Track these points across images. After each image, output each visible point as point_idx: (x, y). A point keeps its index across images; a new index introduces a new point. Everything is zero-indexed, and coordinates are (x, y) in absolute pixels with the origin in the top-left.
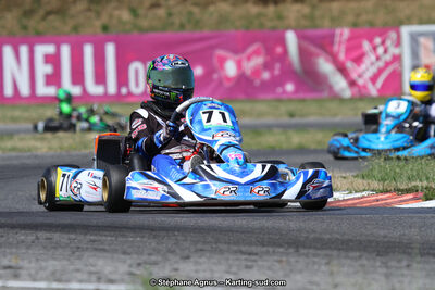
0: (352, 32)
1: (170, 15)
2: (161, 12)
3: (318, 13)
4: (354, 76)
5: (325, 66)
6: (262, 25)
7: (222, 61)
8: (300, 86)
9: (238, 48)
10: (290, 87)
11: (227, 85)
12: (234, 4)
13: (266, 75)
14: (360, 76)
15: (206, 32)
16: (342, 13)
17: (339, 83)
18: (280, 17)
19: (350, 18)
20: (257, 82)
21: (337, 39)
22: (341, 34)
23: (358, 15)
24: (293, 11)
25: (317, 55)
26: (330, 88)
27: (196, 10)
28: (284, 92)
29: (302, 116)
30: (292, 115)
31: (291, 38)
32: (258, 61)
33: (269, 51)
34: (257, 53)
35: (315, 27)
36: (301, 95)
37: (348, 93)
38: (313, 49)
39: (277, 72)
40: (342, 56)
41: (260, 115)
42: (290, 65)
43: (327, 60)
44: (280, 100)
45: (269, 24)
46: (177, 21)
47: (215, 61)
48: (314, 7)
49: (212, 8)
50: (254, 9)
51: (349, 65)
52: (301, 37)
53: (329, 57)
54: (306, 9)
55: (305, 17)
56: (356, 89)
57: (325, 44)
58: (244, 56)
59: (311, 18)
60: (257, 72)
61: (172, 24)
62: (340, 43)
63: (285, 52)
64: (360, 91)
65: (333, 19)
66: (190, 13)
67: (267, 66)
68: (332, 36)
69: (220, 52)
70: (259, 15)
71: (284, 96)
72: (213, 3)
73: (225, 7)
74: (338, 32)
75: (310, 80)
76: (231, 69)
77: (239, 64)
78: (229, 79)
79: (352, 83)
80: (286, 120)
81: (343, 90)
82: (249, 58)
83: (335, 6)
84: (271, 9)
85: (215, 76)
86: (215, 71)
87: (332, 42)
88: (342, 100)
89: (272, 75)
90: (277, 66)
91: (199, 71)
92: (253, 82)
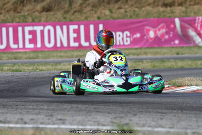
1: (126, 12)
2: (122, 11)
3: (188, 10)
5: (192, 33)
6: (164, 16)
7: (148, 31)
8: (181, 41)
9: (155, 25)
10: (177, 42)
11: (150, 41)
12: (153, 7)
13: (167, 37)
15: (141, 19)
16: (199, 10)
18: (172, 12)
20: (163, 40)
21: (197, 21)
22: (199, 19)
24: (178, 10)
25: (189, 28)
26: (194, 42)
27: (137, 9)
28: (174, 44)
29: (182, 54)
30: (178, 54)
31: (177, 21)
32: (163, 31)
33: (168, 27)
34: (163, 27)
35: (188, 16)
36: (181, 45)
38: (186, 25)
39: (171, 36)
40: (199, 28)
41: (164, 54)
42: (177, 32)
43: (192, 30)
44: (173, 47)
45: (168, 15)
46: (129, 15)
48: (187, 8)
49: (144, 9)
50: (162, 9)
52: (181, 21)
53: (194, 30)
54: (183, 9)
55: (183, 12)
57: (192, 23)
58: (157, 29)
59: (186, 12)
60: (163, 35)
61: (127, 16)
62: (198, 23)
63: (175, 27)
65: (195, 13)
66: (135, 11)
67: (167, 33)
68: (195, 20)
69: (147, 27)
70: (163, 12)
71: (175, 46)
72: (144, 7)
73: (149, 8)
74: (197, 18)
75: (186, 39)
76: (152, 34)
77: (155, 32)
78: (151, 39)
80: (176, 56)
81: (199, 42)
82: (159, 30)
83: (196, 7)
84: (169, 8)
85: (145, 37)
86: (145, 35)
87: (195, 23)
88: (199, 47)
89: (169, 37)
90: (172, 33)
91: (138, 35)
92: (161, 40)
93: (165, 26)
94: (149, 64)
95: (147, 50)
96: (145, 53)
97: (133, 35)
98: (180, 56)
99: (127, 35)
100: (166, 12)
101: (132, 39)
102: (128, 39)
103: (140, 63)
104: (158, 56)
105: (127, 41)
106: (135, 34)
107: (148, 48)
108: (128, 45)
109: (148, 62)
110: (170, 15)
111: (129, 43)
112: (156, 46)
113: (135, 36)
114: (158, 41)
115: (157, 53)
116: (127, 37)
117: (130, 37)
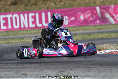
0: (114, 6)
1: (65, 4)
2: (62, 3)
3: (105, 1)
4: (115, 18)
5: (107, 16)
6: (90, 5)
7: (79, 15)
8: (101, 21)
9: (83, 12)
10: (98, 22)
11: (81, 22)
13: (91, 19)
14: (117, 18)
15: (75, 8)
16: (112, 1)
17: (112, 20)
19: (114, 2)
20: (89, 21)
21: (110, 8)
22: (112, 7)
23: (116, 1)
24: (98, 1)
25: (105, 13)
26: (109, 22)
27: (72, 2)
28: (97, 23)
29: (102, 29)
30: (99, 29)
31: (98, 8)
32: (89, 15)
33: (92, 12)
34: (89, 13)
35: (104, 5)
36: (101, 24)
37: (114, 23)
38: (104, 11)
39: (94, 18)
40: (112, 13)
41: (90, 30)
42: (98, 16)
43: (108, 14)
44: (95, 25)
45: (92, 5)
46: (67, 5)
47: (78, 16)
49: (76, 1)
51: (114, 15)
52: (101, 8)
53: (109, 13)
55: (102, 2)
56: (116, 21)
57: (107, 9)
58: (85, 14)
59: (103, 3)
60: (89, 18)
61: (66, 6)
62: (111, 9)
63: (97, 12)
64: (117, 22)
65: (109, 3)
66: (70, 3)
67: (92, 16)
68: (109, 7)
69: (79, 13)
70: (89, 3)
71: (97, 24)
74: (111, 6)
75: (104, 20)
76: (82, 17)
77: (84, 16)
78: (81, 20)
79: (115, 20)
80: (97, 31)
81: (112, 22)
82: (87, 14)
85: (78, 20)
86: (77, 18)
87: (109, 9)
88: (113, 25)
89: (93, 19)
90: (95, 16)
91: (73, 18)
92: (88, 21)
93: (90, 12)
94: (81, 37)
95: (79, 28)
96: (78, 30)
97: (70, 18)
98: (100, 31)
99: (66, 18)
100: (90, 3)
101: (69, 21)
102: (67, 21)
103: (75, 36)
104: (87, 31)
105: (66, 22)
106: (71, 17)
107: (80, 26)
108: (67, 25)
109: (80, 36)
110: (94, 4)
111: (67, 23)
112: (85, 25)
113: (71, 19)
114: (86, 22)
115: (86, 29)
116: (66, 20)
117: (68, 20)
